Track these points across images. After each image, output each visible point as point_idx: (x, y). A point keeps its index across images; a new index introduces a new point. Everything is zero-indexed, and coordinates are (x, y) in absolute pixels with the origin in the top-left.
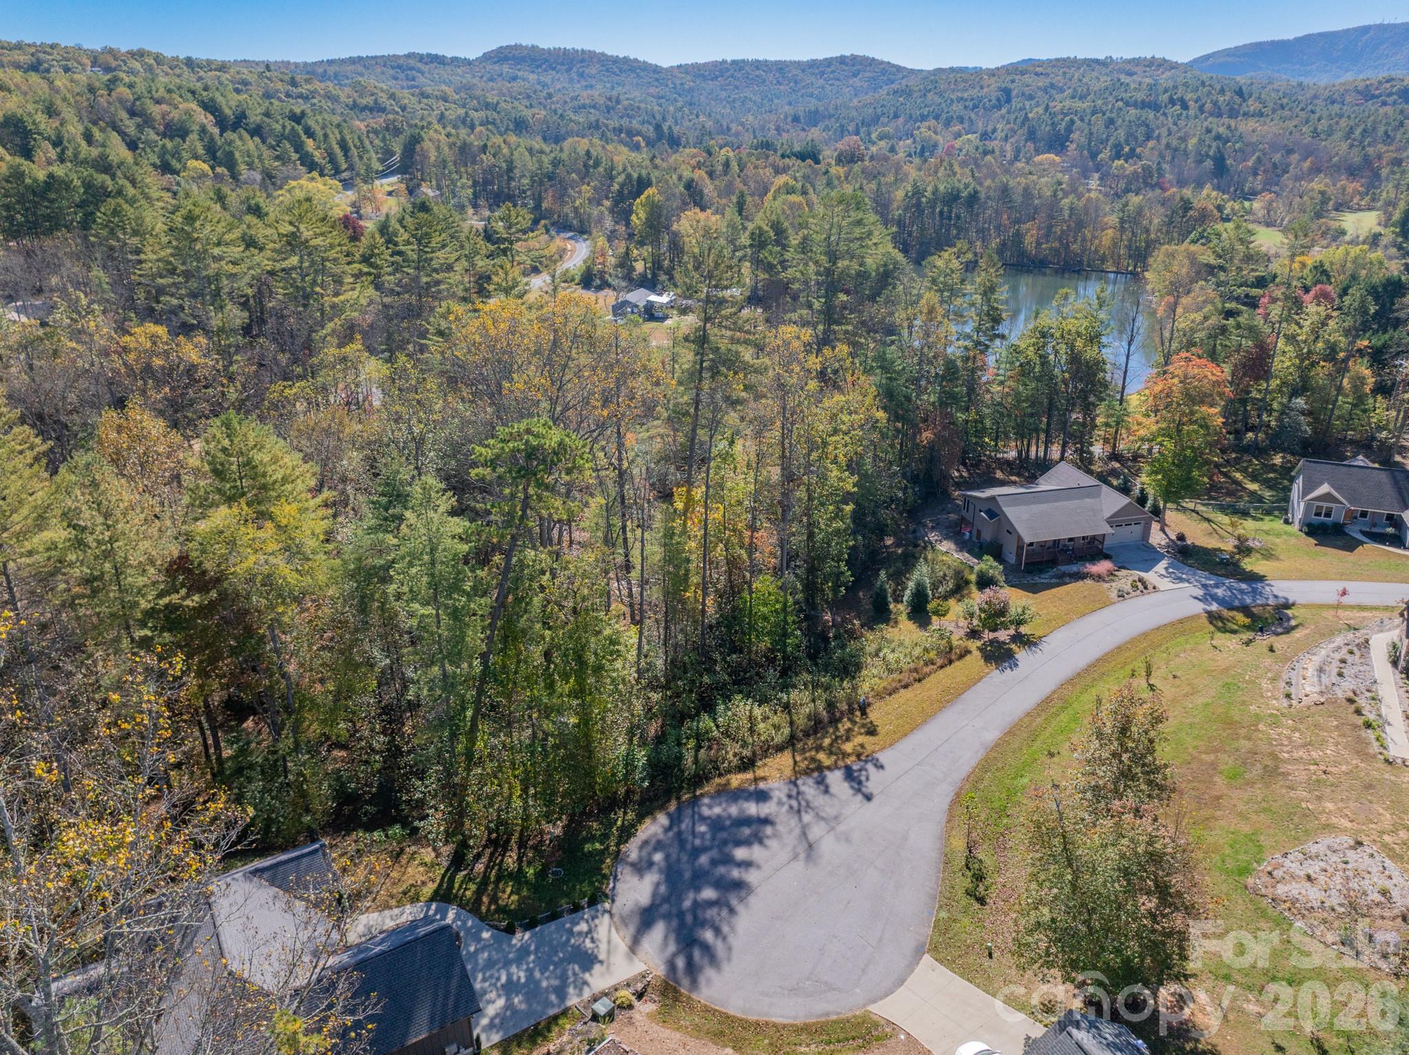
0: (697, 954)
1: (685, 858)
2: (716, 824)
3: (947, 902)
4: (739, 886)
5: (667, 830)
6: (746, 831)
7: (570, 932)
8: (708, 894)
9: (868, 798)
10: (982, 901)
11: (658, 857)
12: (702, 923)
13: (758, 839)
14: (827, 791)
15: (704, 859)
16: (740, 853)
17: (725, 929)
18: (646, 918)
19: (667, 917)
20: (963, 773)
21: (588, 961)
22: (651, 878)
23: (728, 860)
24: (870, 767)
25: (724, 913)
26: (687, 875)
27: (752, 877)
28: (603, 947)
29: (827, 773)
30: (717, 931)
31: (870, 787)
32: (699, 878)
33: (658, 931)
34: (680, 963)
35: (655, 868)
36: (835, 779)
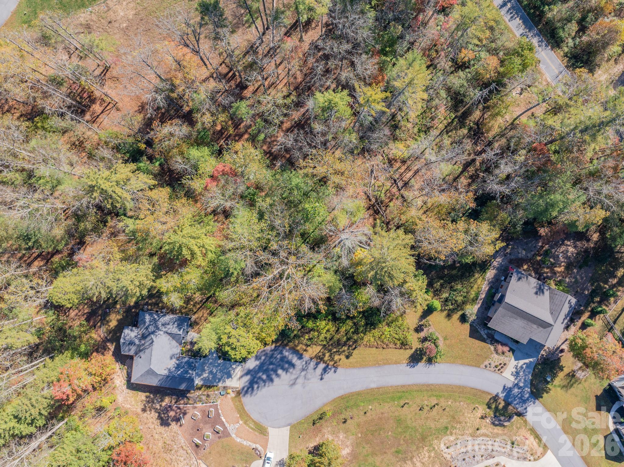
0: (250, 389)
1: (268, 363)
2: (283, 359)
3: (307, 418)
4: (272, 380)
5: (272, 351)
6: (287, 366)
7: (231, 366)
8: (264, 377)
9: (321, 379)
10: (314, 424)
11: (263, 358)
12: (257, 383)
13: (286, 370)
14: (315, 369)
15: (271, 367)
16: (280, 372)
17: (260, 388)
18: (249, 372)
19: (252, 375)
20: (352, 391)
21: (229, 376)
22: (258, 363)
23: (275, 371)
24: (333, 369)
25: (263, 384)
26: (265, 368)
27: (276, 380)
28: (235, 374)
29: (322, 362)
30: (258, 387)
31: (326, 376)
32: (266, 371)
33: (248, 377)
34: (245, 389)
35: (260, 361)
36: (322, 366)
